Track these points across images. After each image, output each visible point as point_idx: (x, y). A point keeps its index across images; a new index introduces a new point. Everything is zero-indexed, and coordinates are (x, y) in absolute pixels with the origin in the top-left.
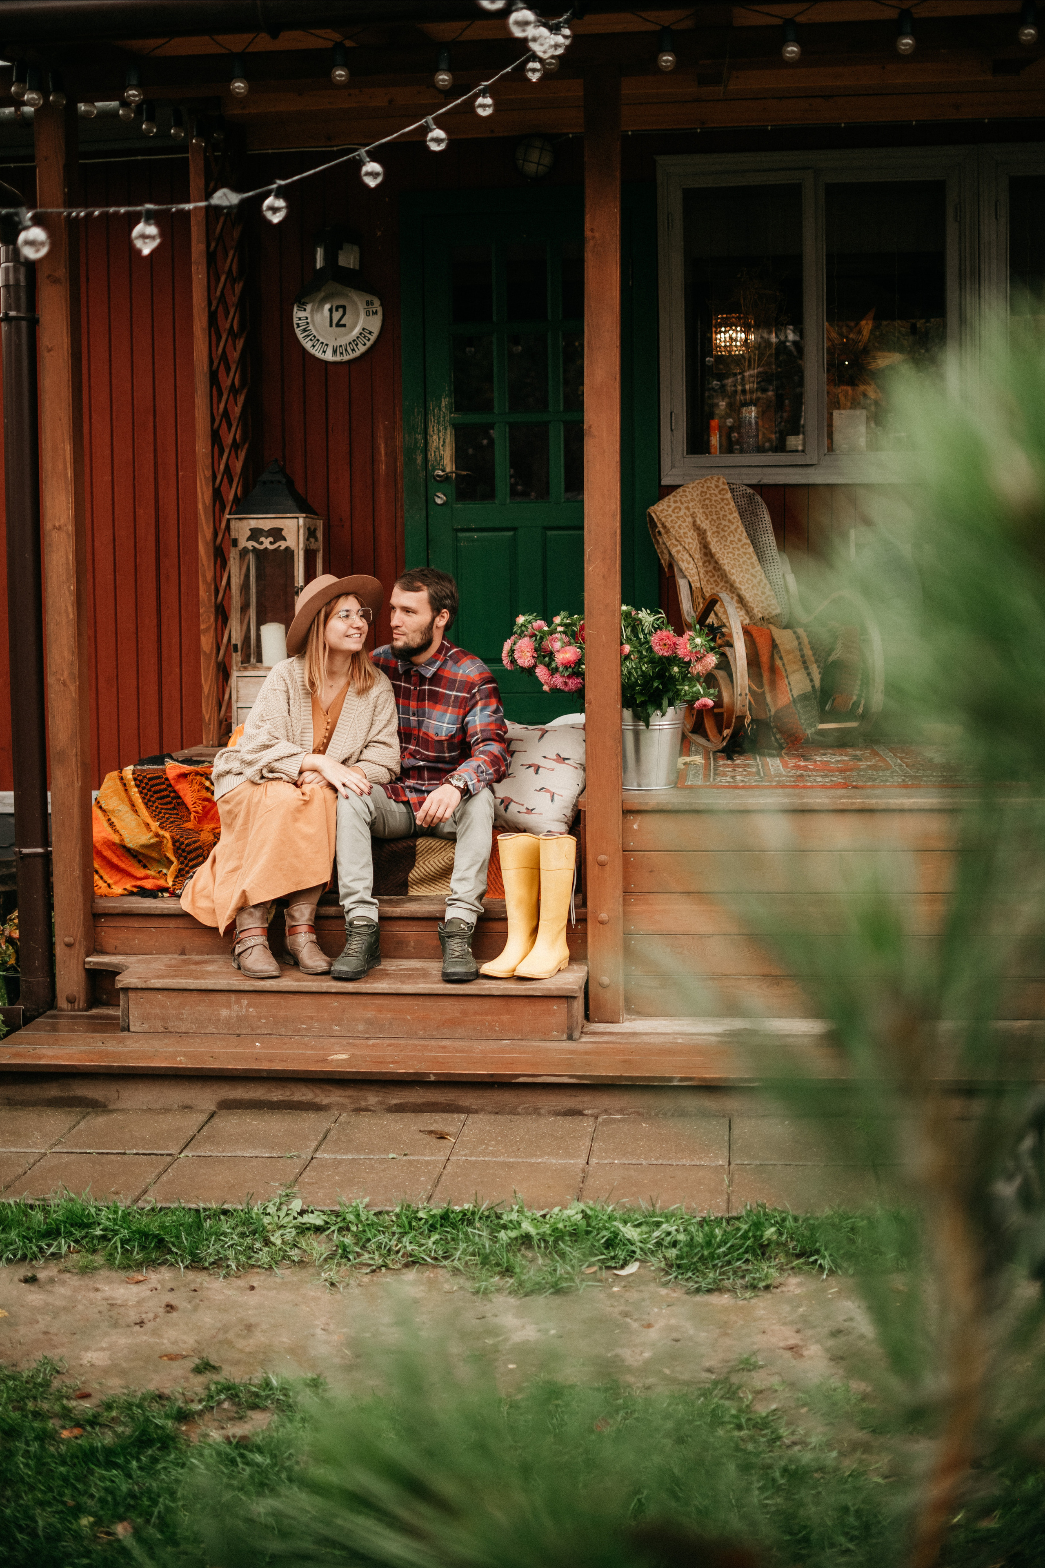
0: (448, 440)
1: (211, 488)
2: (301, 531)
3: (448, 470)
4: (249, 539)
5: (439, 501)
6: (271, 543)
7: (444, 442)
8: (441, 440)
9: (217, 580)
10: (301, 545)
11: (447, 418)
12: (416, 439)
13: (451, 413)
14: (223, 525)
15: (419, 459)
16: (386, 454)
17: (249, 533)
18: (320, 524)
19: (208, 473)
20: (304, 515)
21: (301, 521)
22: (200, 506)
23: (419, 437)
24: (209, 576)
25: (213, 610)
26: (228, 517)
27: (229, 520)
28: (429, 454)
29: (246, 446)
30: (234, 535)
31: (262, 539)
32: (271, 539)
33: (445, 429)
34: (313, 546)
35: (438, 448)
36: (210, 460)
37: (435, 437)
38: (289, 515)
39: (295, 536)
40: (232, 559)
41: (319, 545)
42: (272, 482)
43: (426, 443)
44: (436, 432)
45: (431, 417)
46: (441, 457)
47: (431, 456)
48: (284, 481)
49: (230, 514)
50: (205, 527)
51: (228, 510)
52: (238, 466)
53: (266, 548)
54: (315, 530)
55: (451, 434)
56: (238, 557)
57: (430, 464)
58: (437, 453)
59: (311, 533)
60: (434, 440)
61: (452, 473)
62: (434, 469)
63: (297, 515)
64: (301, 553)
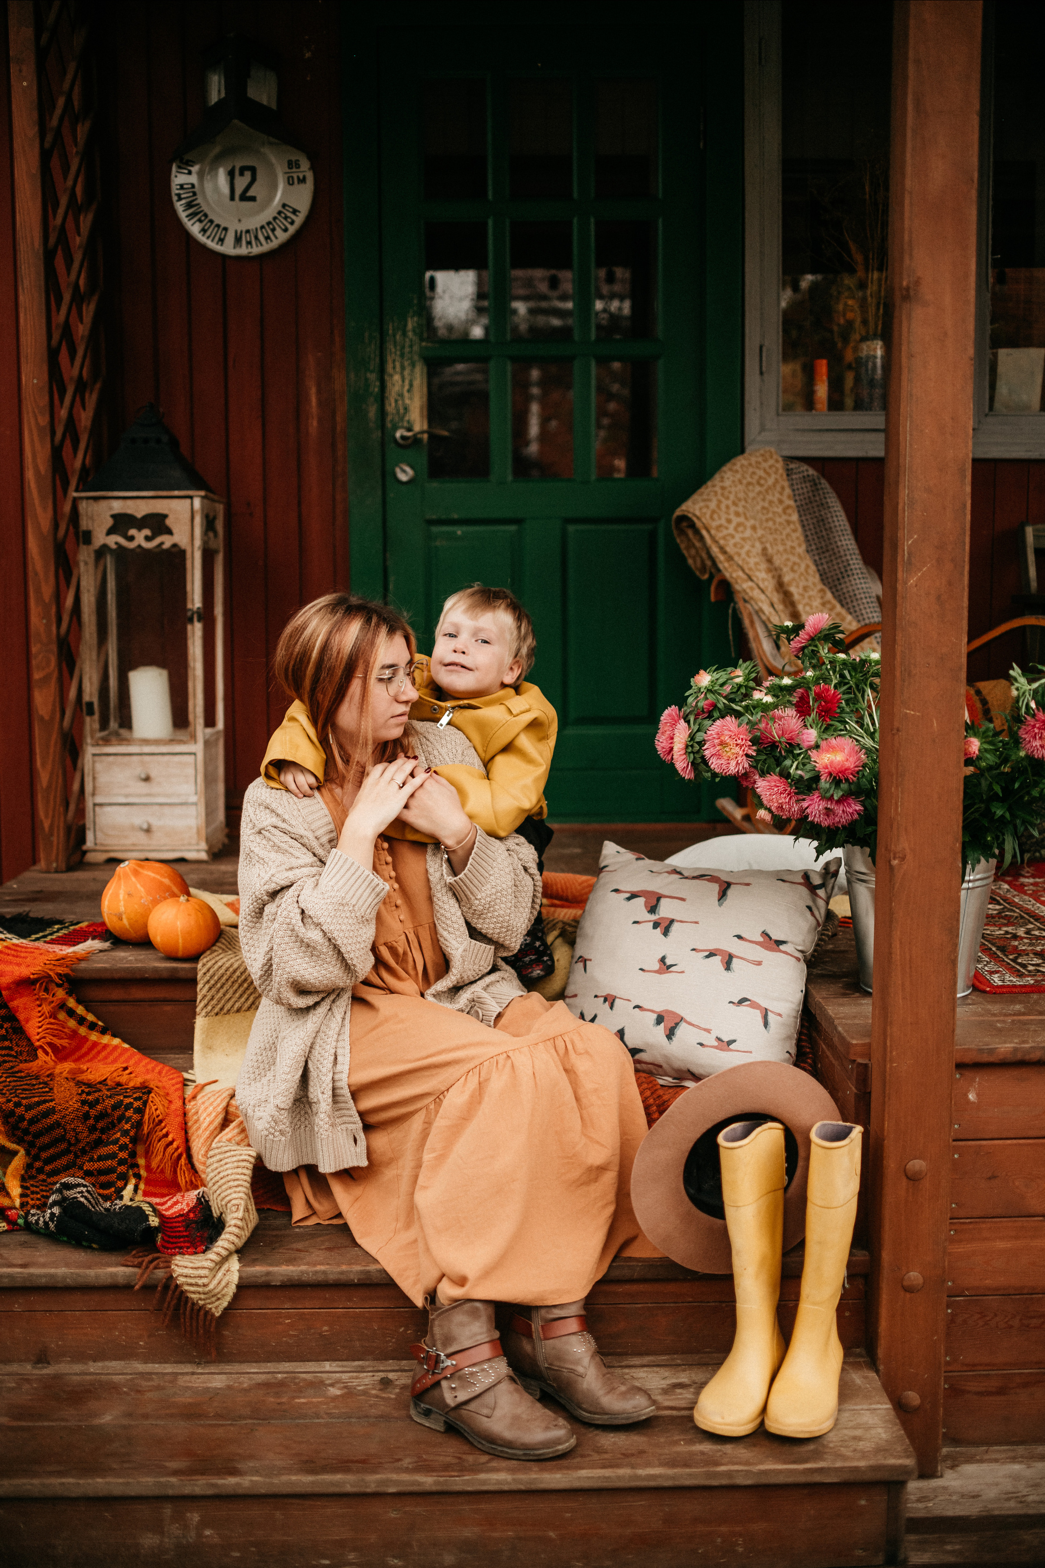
0: (417, 383)
1: (49, 446)
2: (198, 520)
3: (417, 428)
4: (110, 532)
5: (403, 477)
6: (148, 539)
7: (411, 385)
8: (407, 382)
9: (58, 598)
10: (198, 543)
11: (416, 348)
12: (366, 379)
13: (422, 339)
14: (67, 508)
15: (372, 412)
16: (320, 403)
17: (110, 522)
18: (220, 508)
19: (44, 421)
20: (202, 493)
21: (197, 503)
22: (30, 475)
23: (372, 377)
24: (48, 591)
25: (54, 647)
26: (75, 494)
27: (75, 500)
28: (387, 402)
29: (98, 386)
30: (84, 524)
31: (132, 532)
32: (147, 532)
33: (413, 365)
34: (213, 545)
35: (401, 395)
36: (47, 398)
37: (397, 377)
38: (176, 493)
39: (187, 528)
40: (82, 565)
41: (219, 543)
42: (146, 441)
43: (383, 387)
44: (398, 368)
45: (390, 346)
46: (406, 409)
47: (390, 408)
48: (165, 438)
49: (77, 490)
50: (39, 510)
51: (73, 483)
52: (85, 418)
53: (139, 546)
54: (215, 518)
55: (422, 374)
56: (91, 560)
57: (389, 418)
58: (400, 402)
59: (209, 524)
60: (396, 383)
61: (422, 432)
62: (395, 428)
63: (190, 493)
64: (198, 555)
